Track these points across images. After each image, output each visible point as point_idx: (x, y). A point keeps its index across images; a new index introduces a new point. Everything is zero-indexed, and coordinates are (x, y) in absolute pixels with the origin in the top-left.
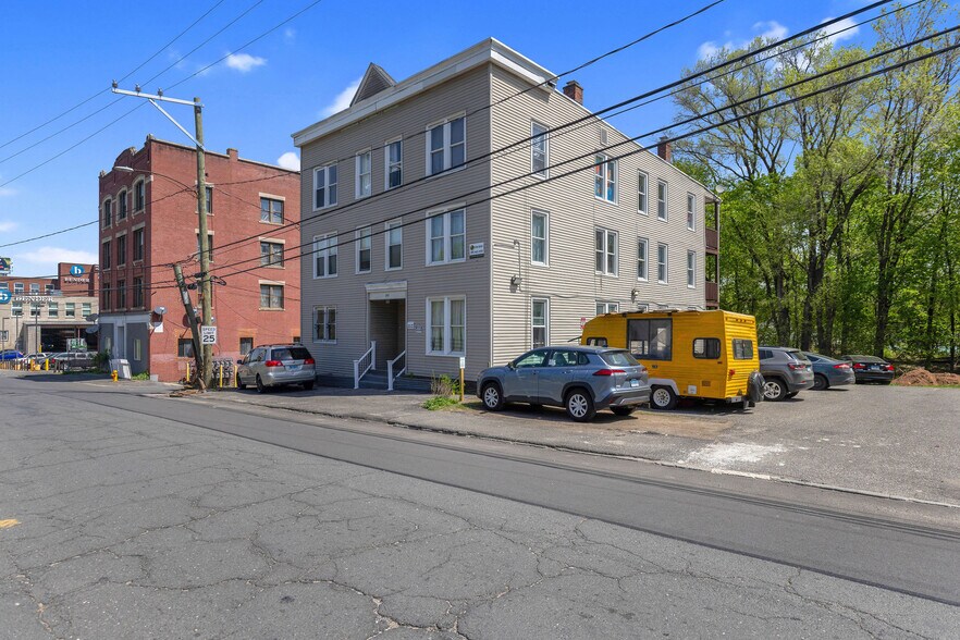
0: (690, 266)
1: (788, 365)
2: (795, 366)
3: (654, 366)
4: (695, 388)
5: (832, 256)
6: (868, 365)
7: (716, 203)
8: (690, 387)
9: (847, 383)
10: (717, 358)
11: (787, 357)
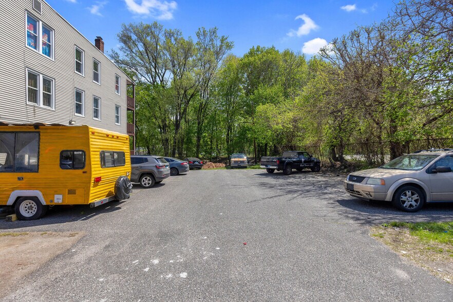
0: (118, 113)
1: (156, 167)
2: (160, 166)
3: (19, 179)
4: (61, 197)
5: (183, 120)
6: (194, 162)
7: (133, 85)
8: (56, 196)
9: (186, 171)
10: (83, 168)
11: (155, 162)
